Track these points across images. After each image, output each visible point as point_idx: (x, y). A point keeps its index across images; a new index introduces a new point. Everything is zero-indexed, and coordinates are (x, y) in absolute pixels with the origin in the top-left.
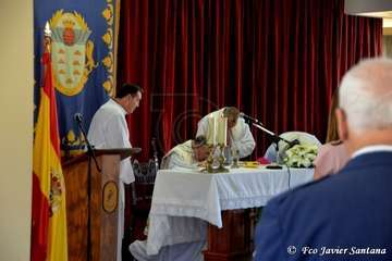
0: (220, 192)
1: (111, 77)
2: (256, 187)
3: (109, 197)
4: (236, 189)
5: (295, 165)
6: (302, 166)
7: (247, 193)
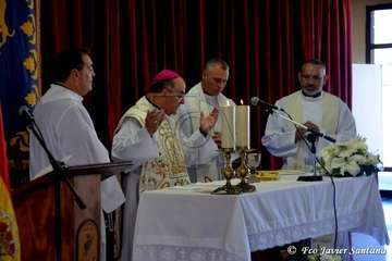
0: (248, 223)
1: (33, 51)
2: (293, 210)
3: (87, 246)
4: (267, 216)
5: (336, 173)
6: (347, 174)
7: (282, 222)
